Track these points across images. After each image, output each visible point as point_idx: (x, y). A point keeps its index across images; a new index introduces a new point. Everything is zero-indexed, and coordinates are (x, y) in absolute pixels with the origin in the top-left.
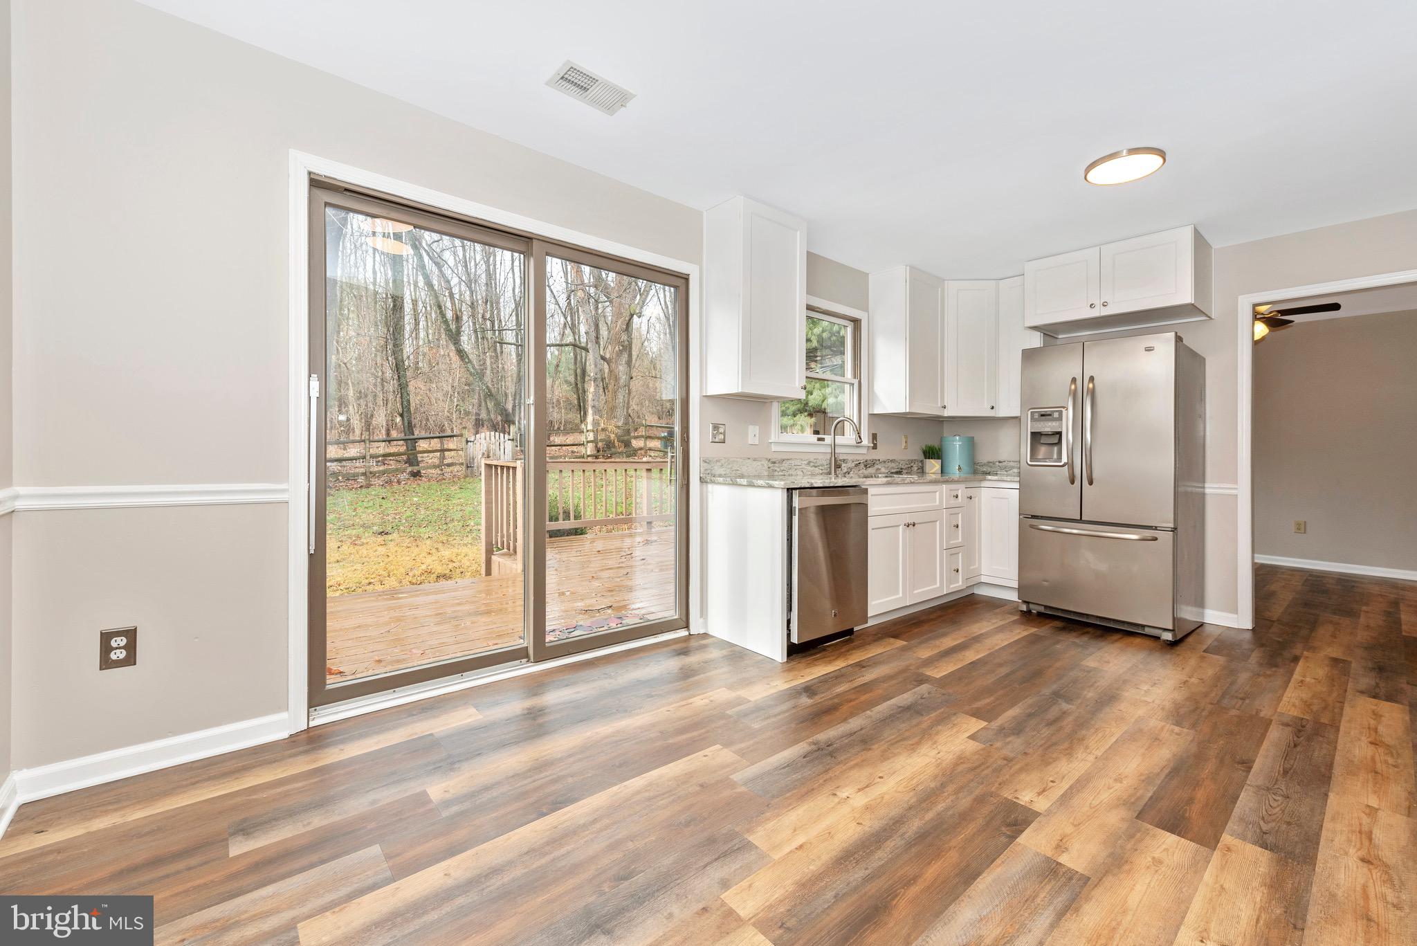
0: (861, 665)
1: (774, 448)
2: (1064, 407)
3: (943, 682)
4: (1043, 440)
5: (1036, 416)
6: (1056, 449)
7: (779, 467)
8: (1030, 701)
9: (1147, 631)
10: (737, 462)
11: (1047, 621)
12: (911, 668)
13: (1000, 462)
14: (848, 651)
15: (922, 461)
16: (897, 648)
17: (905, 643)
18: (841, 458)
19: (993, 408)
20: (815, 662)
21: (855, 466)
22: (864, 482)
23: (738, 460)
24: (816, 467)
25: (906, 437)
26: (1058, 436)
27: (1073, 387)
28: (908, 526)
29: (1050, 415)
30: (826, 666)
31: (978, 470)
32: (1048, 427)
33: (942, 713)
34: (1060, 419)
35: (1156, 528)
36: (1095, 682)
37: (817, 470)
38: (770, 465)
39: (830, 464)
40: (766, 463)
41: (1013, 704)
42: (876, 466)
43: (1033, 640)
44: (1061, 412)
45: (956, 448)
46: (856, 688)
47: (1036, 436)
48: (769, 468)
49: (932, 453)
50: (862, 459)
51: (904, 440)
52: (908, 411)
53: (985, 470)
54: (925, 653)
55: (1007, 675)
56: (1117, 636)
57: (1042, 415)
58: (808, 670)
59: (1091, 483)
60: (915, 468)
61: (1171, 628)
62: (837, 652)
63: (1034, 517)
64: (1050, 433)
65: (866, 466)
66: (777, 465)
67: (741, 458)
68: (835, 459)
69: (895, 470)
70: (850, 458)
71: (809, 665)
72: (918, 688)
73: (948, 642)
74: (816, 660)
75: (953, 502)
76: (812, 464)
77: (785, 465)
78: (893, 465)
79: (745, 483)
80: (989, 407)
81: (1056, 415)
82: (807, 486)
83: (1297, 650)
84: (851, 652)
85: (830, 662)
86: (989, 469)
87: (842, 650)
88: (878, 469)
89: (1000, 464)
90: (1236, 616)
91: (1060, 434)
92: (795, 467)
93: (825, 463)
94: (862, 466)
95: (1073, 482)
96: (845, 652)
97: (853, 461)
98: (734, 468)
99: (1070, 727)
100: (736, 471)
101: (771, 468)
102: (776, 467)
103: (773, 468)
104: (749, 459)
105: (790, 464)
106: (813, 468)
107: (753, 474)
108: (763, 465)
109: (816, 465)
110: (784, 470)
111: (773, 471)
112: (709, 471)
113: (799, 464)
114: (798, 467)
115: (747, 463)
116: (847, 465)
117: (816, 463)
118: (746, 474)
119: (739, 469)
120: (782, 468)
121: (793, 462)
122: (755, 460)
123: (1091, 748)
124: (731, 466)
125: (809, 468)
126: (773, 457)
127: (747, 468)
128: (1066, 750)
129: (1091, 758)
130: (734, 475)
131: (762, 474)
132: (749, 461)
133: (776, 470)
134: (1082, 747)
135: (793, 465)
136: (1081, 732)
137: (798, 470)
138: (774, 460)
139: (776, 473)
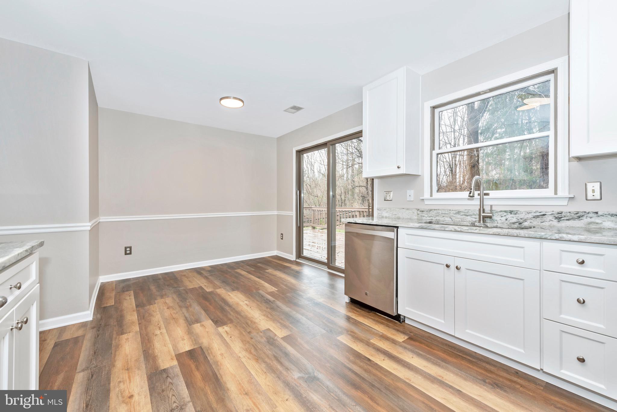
7: (427, 214)
10: (396, 210)
21: (534, 217)
23: (397, 209)
24: (467, 216)
38: (419, 212)
40: (416, 211)
48: (418, 214)
66: (424, 213)
67: (398, 208)
77: (433, 213)
92: (443, 215)
96: (369, 318)
97: (528, 213)
98: (394, 213)
99: (271, 363)
100: (395, 215)
101: (420, 215)
102: (424, 214)
103: (422, 215)
104: (403, 209)
105: (437, 212)
106: (464, 216)
107: (406, 217)
108: (414, 213)
109: (468, 214)
110: (431, 216)
111: (422, 216)
112: (380, 214)
113: (447, 213)
114: (446, 215)
115: (402, 211)
116: (517, 215)
117: (467, 213)
118: (401, 217)
119: (397, 214)
120: (429, 215)
121: (440, 212)
122: (408, 209)
123: (248, 359)
124: (392, 212)
125: (459, 216)
126: (422, 207)
127: (402, 214)
128: (250, 351)
129: (240, 355)
130: (394, 217)
131: (413, 218)
132: (403, 210)
133: (424, 216)
134: (250, 357)
135: (440, 213)
136: (264, 364)
137: (447, 217)
138: (423, 210)
139: (425, 218)
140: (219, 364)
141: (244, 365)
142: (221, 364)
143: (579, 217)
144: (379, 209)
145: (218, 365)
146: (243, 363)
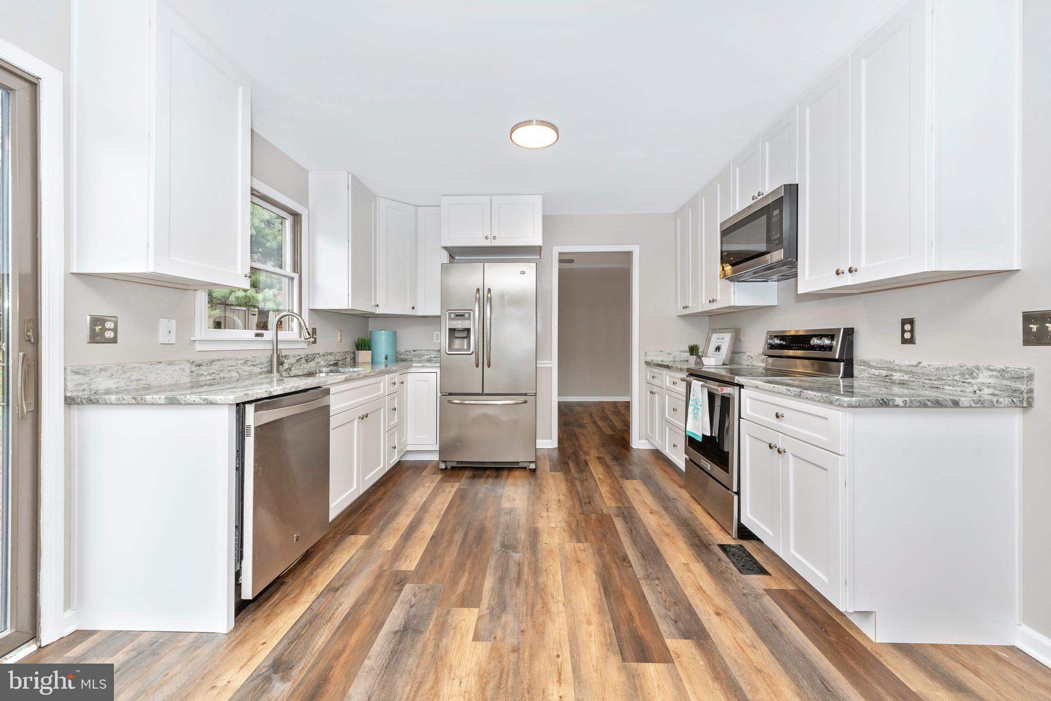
0: (333, 589)
1: (198, 347)
2: (472, 310)
3: (420, 574)
4: (457, 335)
5: (453, 316)
6: (465, 340)
7: (207, 370)
8: (492, 563)
9: (521, 465)
10: (140, 368)
11: (461, 473)
12: (385, 568)
13: (414, 351)
14: (312, 573)
15: (354, 353)
16: (362, 547)
17: (366, 537)
18: (283, 354)
19: (413, 308)
20: (277, 611)
21: (297, 361)
22: (326, 382)
23: (141, 365)
24: (254, 366)
25: (341, 331)
26: (466, 332)
27: (478, 296)
28: (362, 419)
29: (463, 316)
30: (292, 610)
31: (401, 360)
32: (459, 324)
33: (437, 618)
34: (469, 319)
35: (526, 394)
36: (519, 522)
37: (257, 370)
38: (194, 368)
39: (271, 361)
40: (187, 368)
41: (484, 572)
42: (316, 360)
43: (461, 495)
44: (469, 314)
45: (382, 341)
46: (339, 628)
47: (452, 331)
48: (192, 372)
49: (364, 344)
50: (303, 353)
51: (339, 334)
52: (350, 308)
53: (403, 357)
54: (389, 542)
55: (464, 540)
56: (505, 473)
57: (457, 316)
58: (270, 628)
59: (489, 366)
60: (348, 359)
61: (534, 460)
62: (300, 580)
63: (450, 394)
64: (461, 329)
65: (307, 360)
66: (202, 367)
67: (146, 363)
68: (278, 356)
69: (333, 362)
70: (291, 353)
71: (268, 620)
72: (402, 594)
73: (404, 521)
74: (275, 605)
75: (393, 388)
76: (250, 363)
77: (216, 367)
78: (331, 358)
79: (162, 401)
80: (411, 307)
81: (467, 315)
82: (264, 396)
83: (583, 457)
84: (315, 573)
85: (295, 600)
86: (406, 357)
87: (305, 575)
88: (318, 363)
89: (415, 353)
90: (550, 441)
91: (468, 330)
92: (229, 368)
93: (265, 360)
94: (303, 361)
95: (477, 366)
96: (308, 576)
97: (294, 357)
98: (134, 378)
99: (530, 577)
100: (138, 380)
101: (196, 372)
102: (203, 370)
103: (198, 372)
104: (160, 363)
105: (222, 364)
106: (252, 367)
107: (167, 383)
108: (183, 370)
109: (255, 364)
110: (214, 373)
111: (198, 375)
112: (85, 386)
113: (234, 364)
114: (233, 368)
115: (157, 369)
116: (288, 361)
117: (254, 362)
118: (155, 384)
119: (143, 378)
120: (211, 371)
121: (225, 362)
122: (170, 363)
123: (555, 595)
124: (128, 375)
125: (246, 368)
126: (199, 358)
127: (156, 376)
128: (543, 607)
129: (561, 608)
130: (134, 387)
131: (182, 382)
132: (160, 366)
133: (202, 374)
134: (550, 598)
135: (225, 366)
136: (539, 580)
137: (233, 371)
138: (200, 362)
139: (203, 378)
140: (597, 608)
141: (564, 591)
142: (595, 607)
143: (314, 358)
144: (80, 371)
145: (600, 607)
146: (564, 593)
